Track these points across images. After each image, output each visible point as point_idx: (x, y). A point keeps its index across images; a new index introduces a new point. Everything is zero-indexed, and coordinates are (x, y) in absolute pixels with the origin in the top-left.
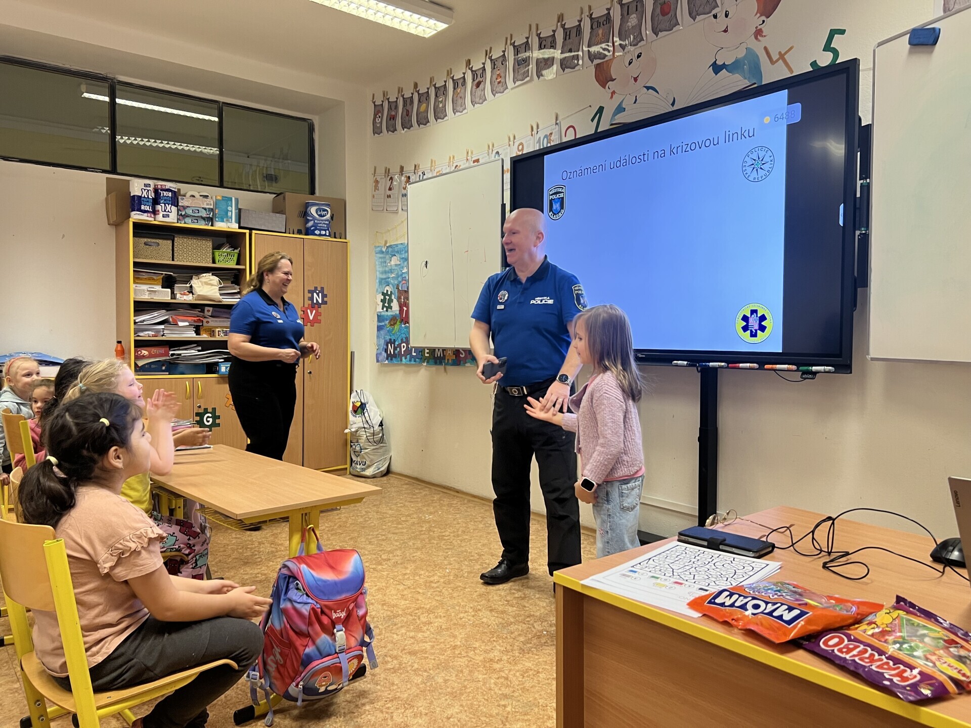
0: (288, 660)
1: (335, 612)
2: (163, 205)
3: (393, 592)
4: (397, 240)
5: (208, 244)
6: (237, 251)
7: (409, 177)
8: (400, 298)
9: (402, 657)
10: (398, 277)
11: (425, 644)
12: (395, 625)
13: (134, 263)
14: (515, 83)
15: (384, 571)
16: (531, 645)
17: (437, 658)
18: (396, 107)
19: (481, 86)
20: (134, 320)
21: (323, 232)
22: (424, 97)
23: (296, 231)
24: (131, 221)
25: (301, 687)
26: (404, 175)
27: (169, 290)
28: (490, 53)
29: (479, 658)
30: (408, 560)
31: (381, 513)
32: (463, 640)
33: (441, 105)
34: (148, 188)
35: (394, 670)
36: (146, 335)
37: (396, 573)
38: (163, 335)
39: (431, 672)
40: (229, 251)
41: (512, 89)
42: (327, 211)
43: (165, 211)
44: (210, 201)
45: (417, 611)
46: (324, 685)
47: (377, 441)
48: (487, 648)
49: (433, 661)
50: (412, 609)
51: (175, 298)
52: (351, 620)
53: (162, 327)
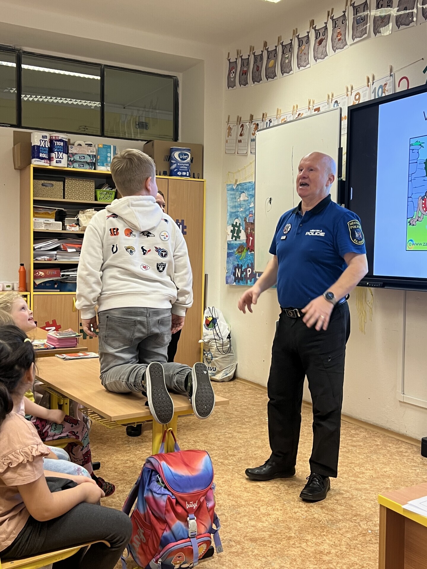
0: (150, 540)
1: (189, 503)
2: (56, 153)
3: (238, 485)
4: (246, 179)
5: (92, 185)
6: (114, 190)
7: (258, 125)
8: (248, 230)
9: (244, 543)
10: (246, 211)
11: (264, 533)
12: (239, 514)
13: (34, 200)
14: (353, 40)
15: (230, 466)
16: (357, 542)
17: (274, 547)
18: (248, 64)
19: (323, 43)
20: (34, 247)
21: (184, 173)
22: (272, 54)
23: (162, 173)
24: (32, 166)
25: (160, 563)
26: (253, 123)
27: (61, 223)
28: (332, 13)
29: (310, 550)
30: (250, 457)
31: (228, 413)
32: (297, 532)
33: (287, 61)
34: (45, 139)
35: (238, 554)
36: (43, 259)
37: (240, 468)
38: (55, 259)
39: (269, 558)
40: (108, 190)
41: (351, 45)
42: (188, 155)
43: (58, 158)
44: (93, 149)
45: (257, 503)
46: (178, 564)
47: (225, 351)
48: (317, 541)
49: (271, 549)
50: (254, 501)
51: (65, 230)
52: (202, 510)
53: (55, 252)
